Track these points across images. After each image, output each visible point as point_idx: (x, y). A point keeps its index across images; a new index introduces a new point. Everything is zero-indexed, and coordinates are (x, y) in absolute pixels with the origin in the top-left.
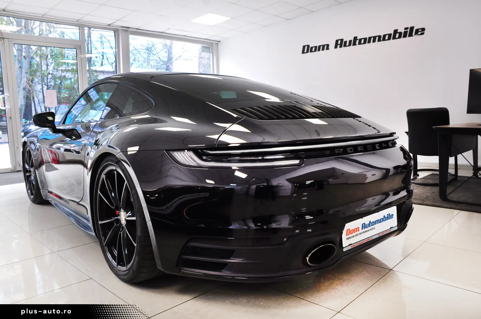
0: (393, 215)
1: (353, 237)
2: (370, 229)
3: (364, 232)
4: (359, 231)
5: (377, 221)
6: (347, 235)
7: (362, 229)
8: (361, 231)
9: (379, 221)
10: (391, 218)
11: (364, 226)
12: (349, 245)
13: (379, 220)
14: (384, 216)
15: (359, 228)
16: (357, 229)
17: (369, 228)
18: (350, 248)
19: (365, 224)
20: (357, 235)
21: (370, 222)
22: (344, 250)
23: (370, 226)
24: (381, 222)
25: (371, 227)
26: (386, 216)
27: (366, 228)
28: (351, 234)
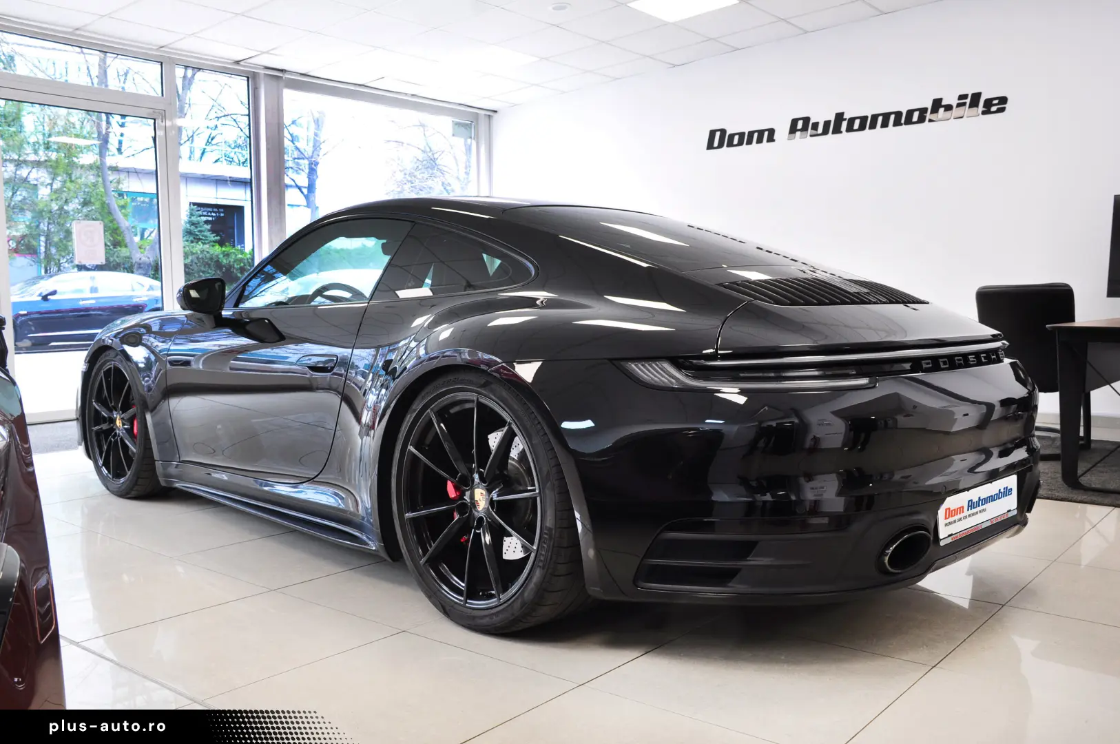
0: (1011, 489)
1: (955, 522)
2: (980, 511)
3: (970, 516)
4: (963, 512)
5: (989, 497)
6: (946, 518)
7: (968, 510)
8: (966, 513)
9: (992, 498)
10: (1009, 495)
11: (971, 505)
12: (950, 536)
13: (992, 496)
14: (1000, 490)
15: (963, 507)
16: (961, 509)
17: (978, 509)
18: (949, 540)
19: (972, 500)
20: (960, 520)
21: (979, 498)
22: (942, 544)
23: (979, 506)
24: (995, 500)
25: (982, 508)
26: (1002, 490)
27: (974, 508)
28: (952, 516)
